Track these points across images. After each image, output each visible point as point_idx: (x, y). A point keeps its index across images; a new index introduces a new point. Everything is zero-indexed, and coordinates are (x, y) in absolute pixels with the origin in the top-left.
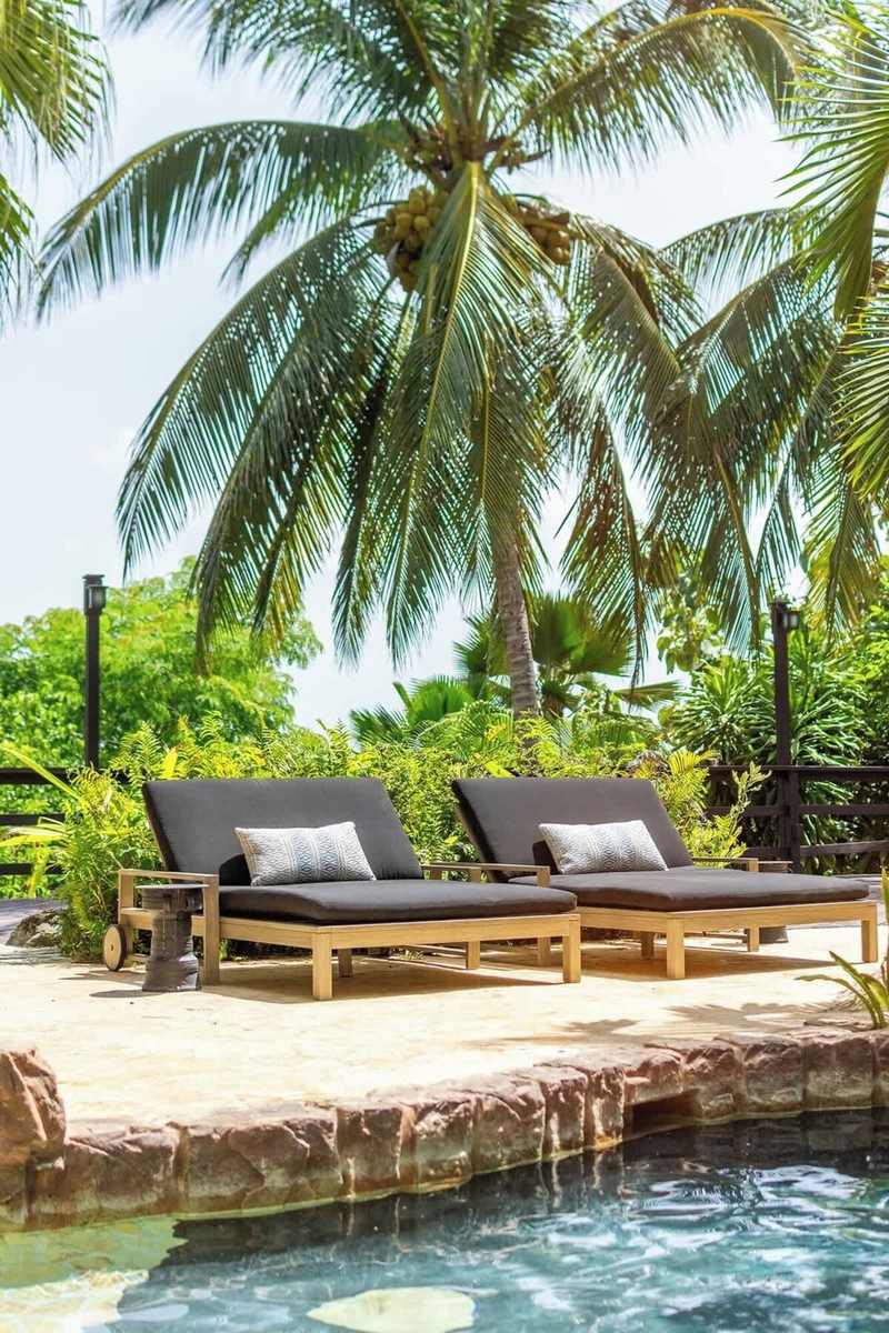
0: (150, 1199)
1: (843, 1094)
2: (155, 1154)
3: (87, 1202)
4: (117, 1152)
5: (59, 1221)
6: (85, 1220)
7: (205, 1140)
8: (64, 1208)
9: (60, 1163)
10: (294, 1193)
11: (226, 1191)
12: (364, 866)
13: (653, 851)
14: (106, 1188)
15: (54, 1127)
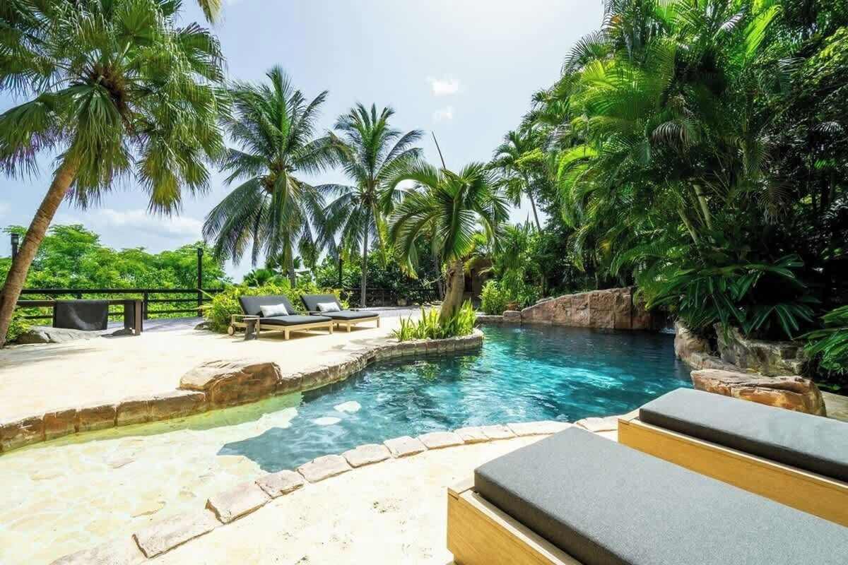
0: (297, 388)
1: (398, 353)
2: (298, 379)
3: (286, 390)
4: (291, 379)
5: (281, 394)
6: (285, 394)
7: (307, 375)
8: (282, 392)
9: (281, 383)
10: (322, 383)
11: (311, 384)
12: (286, 312)
13: (338, 308)
14: (290, 387)
15: (280, 376)
